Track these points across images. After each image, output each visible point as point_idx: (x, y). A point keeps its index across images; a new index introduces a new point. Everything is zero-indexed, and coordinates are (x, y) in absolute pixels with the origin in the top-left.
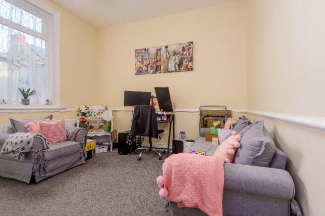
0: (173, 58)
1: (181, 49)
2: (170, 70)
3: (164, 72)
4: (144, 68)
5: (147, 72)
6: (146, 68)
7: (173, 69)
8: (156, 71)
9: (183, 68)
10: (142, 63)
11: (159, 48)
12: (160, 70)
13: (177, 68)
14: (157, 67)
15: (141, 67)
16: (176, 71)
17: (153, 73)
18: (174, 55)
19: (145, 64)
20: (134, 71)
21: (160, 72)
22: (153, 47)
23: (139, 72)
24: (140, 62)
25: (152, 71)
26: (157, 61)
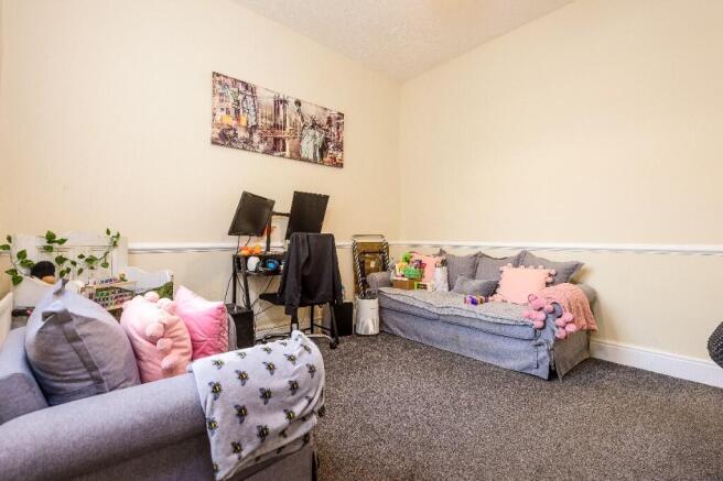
0: (312, 132)
1: (325, 120)
2: (303, 155)
3: (291, 158)
4: (242, 134)
5: (247, 144)
6: (247, 135)
7: (311, 157)
8: (275, 149)
9: (327, 159)
10: (237, 118)
11: (281, 97)
12: (284, 150)
13: (318, 155)
14: (276, 140)
15: (231, 128)
16: (315, 161)
17: (265, 152)
18: (313, 127)
19: (243, 123)
20: (209, 132)
21: (282, 156)
22: (267, 90)
23: (225, 138)
24: (228, 113)
25: (262, 147)
26: (276, 126)
